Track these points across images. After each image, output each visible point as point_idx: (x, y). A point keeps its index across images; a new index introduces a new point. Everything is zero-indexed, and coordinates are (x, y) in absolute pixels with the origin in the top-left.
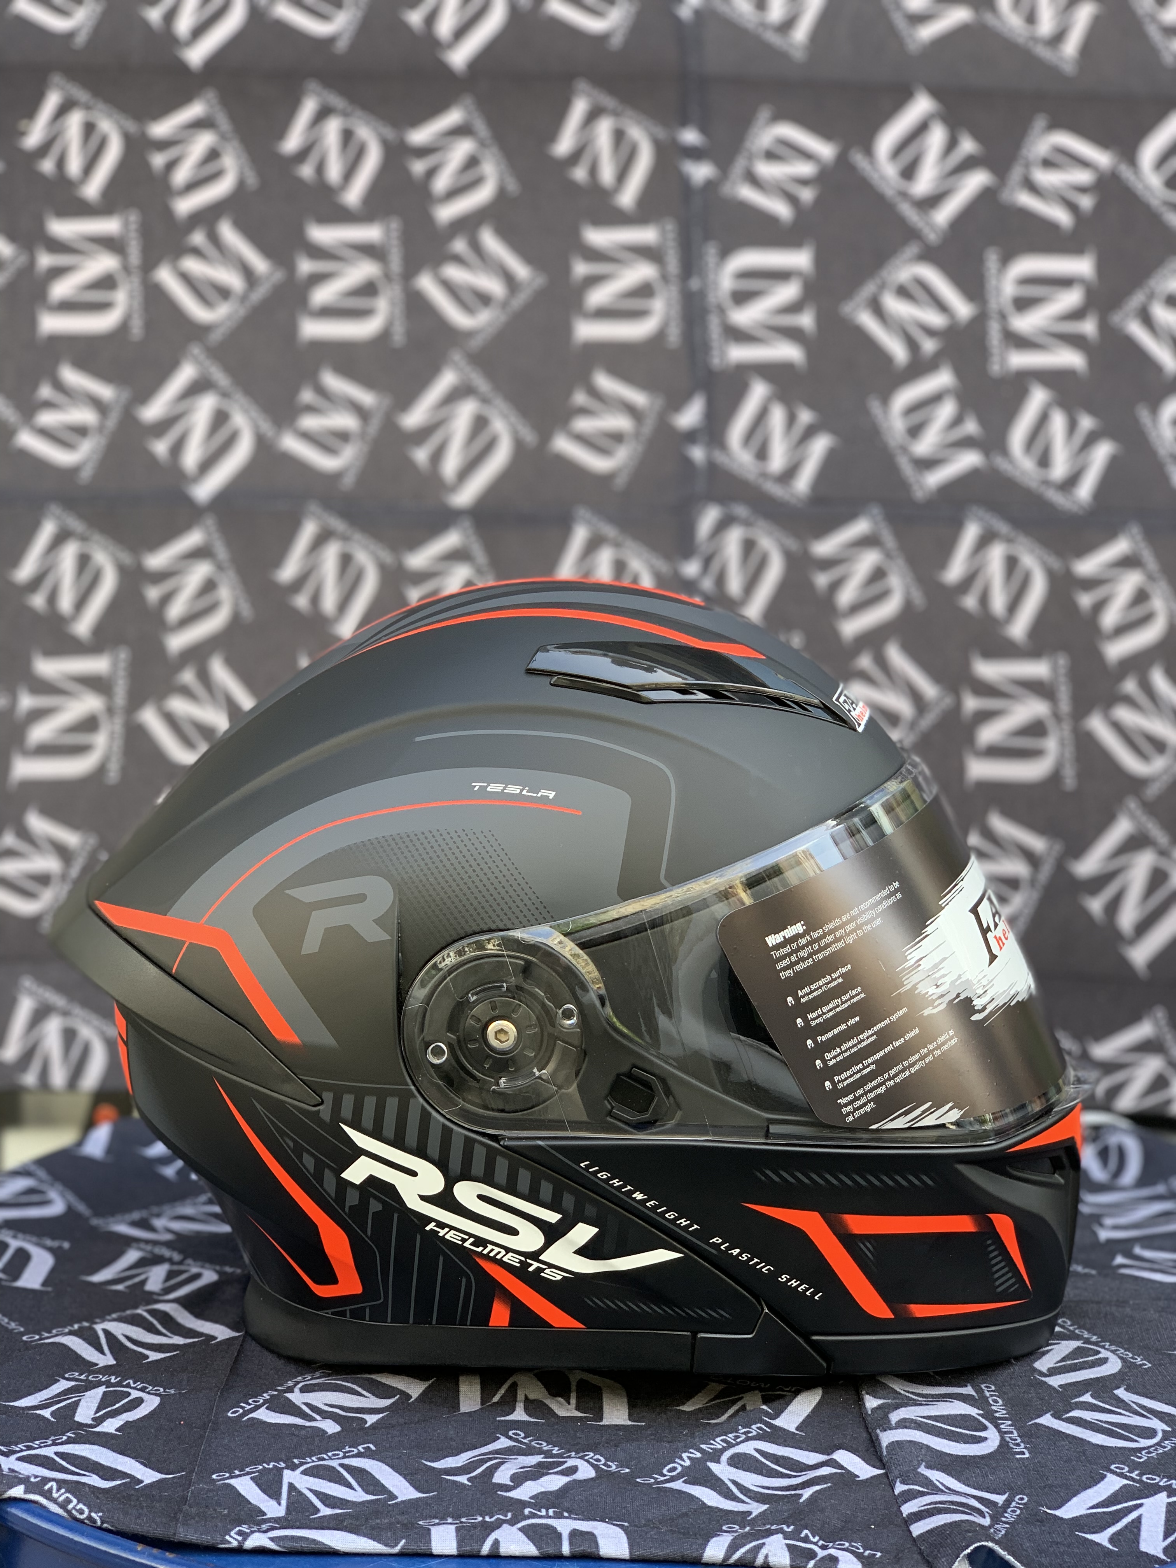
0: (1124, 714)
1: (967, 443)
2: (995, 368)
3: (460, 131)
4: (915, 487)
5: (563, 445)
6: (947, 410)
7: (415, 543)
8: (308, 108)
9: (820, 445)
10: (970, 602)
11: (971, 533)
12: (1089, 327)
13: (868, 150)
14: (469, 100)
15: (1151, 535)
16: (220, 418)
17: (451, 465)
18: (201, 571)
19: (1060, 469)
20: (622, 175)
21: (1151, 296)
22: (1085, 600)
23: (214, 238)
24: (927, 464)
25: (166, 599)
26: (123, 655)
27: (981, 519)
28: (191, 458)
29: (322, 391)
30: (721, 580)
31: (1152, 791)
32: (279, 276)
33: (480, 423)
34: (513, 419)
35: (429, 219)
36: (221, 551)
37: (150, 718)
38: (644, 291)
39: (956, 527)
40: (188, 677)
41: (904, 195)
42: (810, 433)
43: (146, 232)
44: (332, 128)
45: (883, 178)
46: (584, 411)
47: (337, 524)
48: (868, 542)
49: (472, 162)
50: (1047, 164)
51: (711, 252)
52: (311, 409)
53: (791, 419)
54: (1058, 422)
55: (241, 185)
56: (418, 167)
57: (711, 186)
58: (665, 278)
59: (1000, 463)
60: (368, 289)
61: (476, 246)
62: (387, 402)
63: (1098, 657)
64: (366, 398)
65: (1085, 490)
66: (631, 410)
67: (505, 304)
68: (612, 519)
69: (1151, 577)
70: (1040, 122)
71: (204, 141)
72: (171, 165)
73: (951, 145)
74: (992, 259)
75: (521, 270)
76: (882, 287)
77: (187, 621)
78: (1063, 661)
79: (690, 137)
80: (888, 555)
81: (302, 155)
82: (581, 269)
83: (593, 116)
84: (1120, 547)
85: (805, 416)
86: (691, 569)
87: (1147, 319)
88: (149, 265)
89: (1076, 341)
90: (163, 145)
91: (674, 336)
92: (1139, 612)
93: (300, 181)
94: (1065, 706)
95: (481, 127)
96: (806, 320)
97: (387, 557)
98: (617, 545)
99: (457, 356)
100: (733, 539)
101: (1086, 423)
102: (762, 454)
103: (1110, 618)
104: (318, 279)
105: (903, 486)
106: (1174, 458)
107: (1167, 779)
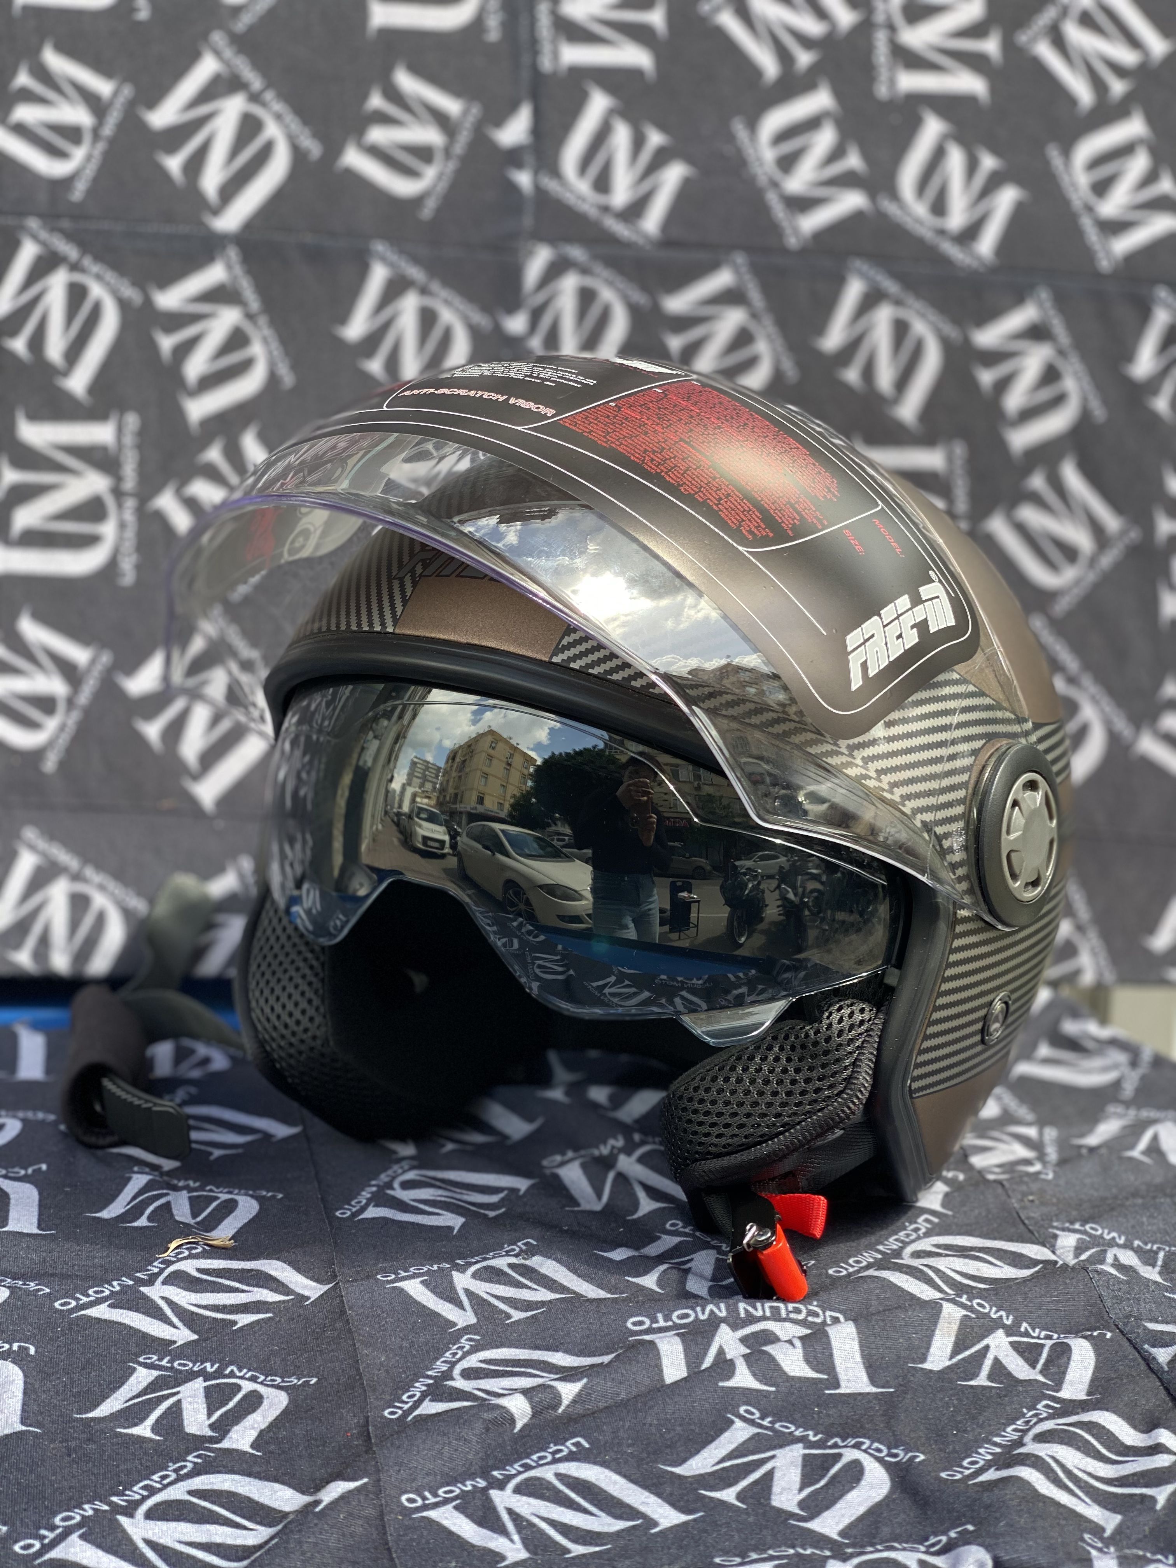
0: (1029, 514)
1: (848, 180)
2: (882, 91)
4: (788, 231)
5: (354, 159)
6: (825, 139)
7: (167, 278)
9: (674, 175)
10: (852, 375)
11: (853, 291)
12: (991, 46)
15: (1061, 301)
17: (212, 179)
19: (957, 217)
21: (1064, 13)
22: (986, 377)
24: (802, 204)
27: (863, 275)
29: (43, 74)
30: (552, 339)
31: (1061, 606)
33: (249, 126)
34: (291, 121)
39: (838, 283)
42: (660, 159)
46: (382, 119)
47: (68, 249)
48: (730, 297)
52: (27, 96)
53: (638, 142)
54: (956, 159)
59: (890, 207)
62: (127, 91)
63: (1002, 446)
64: (101, 86)
65: (986, 245)
66: (440, 119)
68: (417, 258)
69: (1061, 353)
78: (960, 450)
80: (754, 316)
84: (1026, 315)
85: (655, 139)
86: (516, 324)
87: (1059, 42)
89: (975, 62)
91: (493, 27)
92: (1045, 394)
94: (962, 504)
96: (657, 18)
97: (130, 292)
98: (424, 291)
99: (218, 38)
100: (568, 287)
101: (988, 162)
102: (603, 183)
103: (1015, 400)
105: (775, 229)
106: (1089, 209)
107: (1077, 593)
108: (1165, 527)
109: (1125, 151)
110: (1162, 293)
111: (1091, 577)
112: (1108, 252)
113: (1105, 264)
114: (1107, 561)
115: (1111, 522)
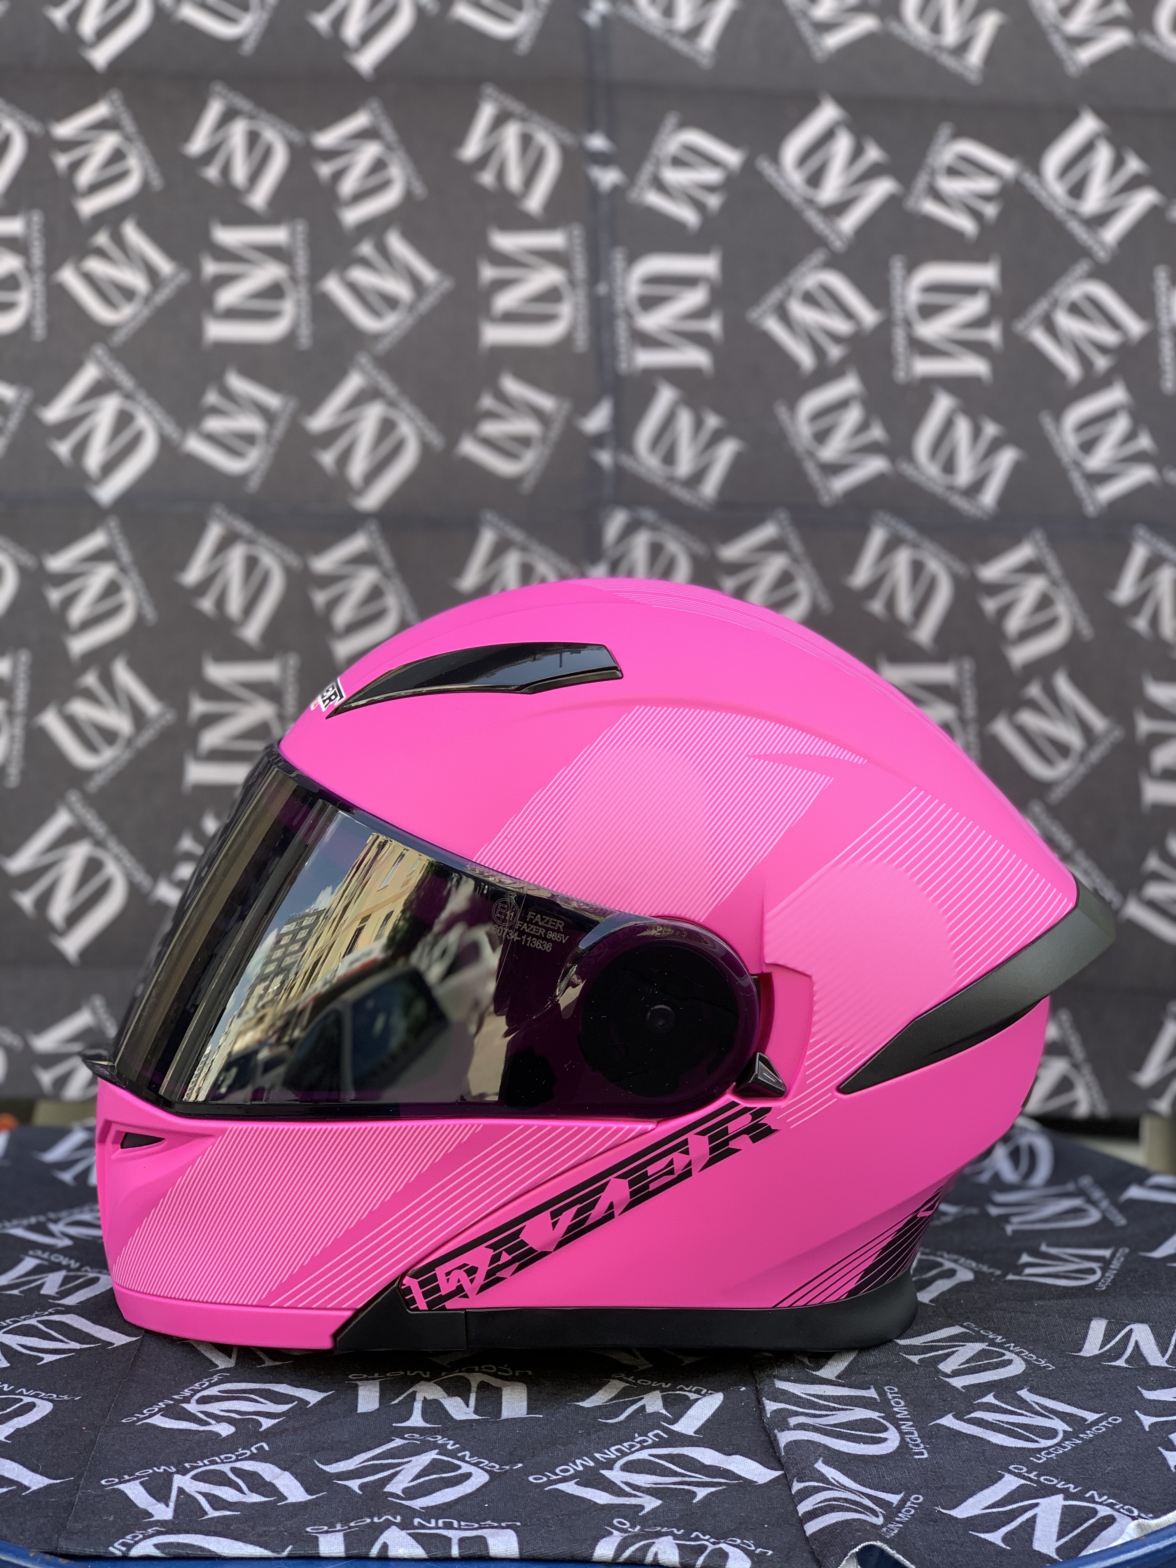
0: (1028, 718)
1: (873, 448)
2: (900, 375)
3: (367, 134)
4: (822, 491)
5: (469, 448)
6: (853, 416)
7: (321, 547)
8: (214, 110)
9: (727, 450)
10: (877, 606)
11: (877, 538)
13: (775, 158)
14: (375, 104)
15: (1054, 541)
16: (123, 420)
17: (357, 469)
18: (104, 573)
19: (964, 475)
20: (530, 179)
21: (1055, 304)
22: (990, 605)
23: (118, 239)
24: (834, 469)
25: (69, 601)
26: (24, 657)
27: (887, 525)
28: (94, 459)
29: (227, 393)
31: (1057, 795)
32: (184, 277)
33: (387, 427)
34: (421, 422)
35: (335, 222)
36: (125, 556)
37: (51, 721)
38: (552, 295)
39: (864, 531)
40: (90, 680)
41: (810, 202)
42: (717, 437)
43: (49, 233)
44: (238, 131)
45: (790, 186)
46: (491, 415)
47: (244, 527)
48: (774, 546)
49: (379, 166)
50: (952, 172)
51: (618, 257)
52: (215, 411)
53: (698, 424)
54: (963, 428)
55: (145, 185)
56: (325, 170)
57: (617, 191)
58: (572, 282)
59: (906, 469)
60: (274, 291)
61: (383, 250)
62: (293, 404)
63: (1004, 662)
64: (272, 400)
65: (989, 496)
66: (538, 413)
67: (411, 307)
68: (518, 523)
69: (1054, 583)
70: (945, 131)
71: (109, 142)
72: (75, 166)
73: (857, 152)
74: (897, 266)
75: (428, 274)
76: (789, 293)
77: (89, 624)
78: (968, 665)
79: (597, 142)
80: (795, 560)
81: (208, 156)
82: (488, 273)
83: (499, 121)
84: (1024, 553)
85: (712, 421)
86: (598, 574)
87: (1050, 328)
88: (52, 266)
89: (979, 348)
90: (67, 145)
91: (581, 341)
92: (1042, 617)
93: (206, 183)
94: (970, 711)
95: (387, 130)
96: (713, 326)
97: (293, 560)
98: (524, 549)
99: (363, 359)
100: (641, 542)
101: (991, 429)
102: (669, 458)
103: (1014, 623)
104: (223, 281)
105: (810, 490)
106: (1077, 464)
107: (1070, 783)
108: (1145, 726)
109: (1109, 415)
110: (1141, 531)
111: (1082, 770)
112: (1094, 500)
113: (1091, 510)
114: (1095, 756)
115: (1098, 722)
